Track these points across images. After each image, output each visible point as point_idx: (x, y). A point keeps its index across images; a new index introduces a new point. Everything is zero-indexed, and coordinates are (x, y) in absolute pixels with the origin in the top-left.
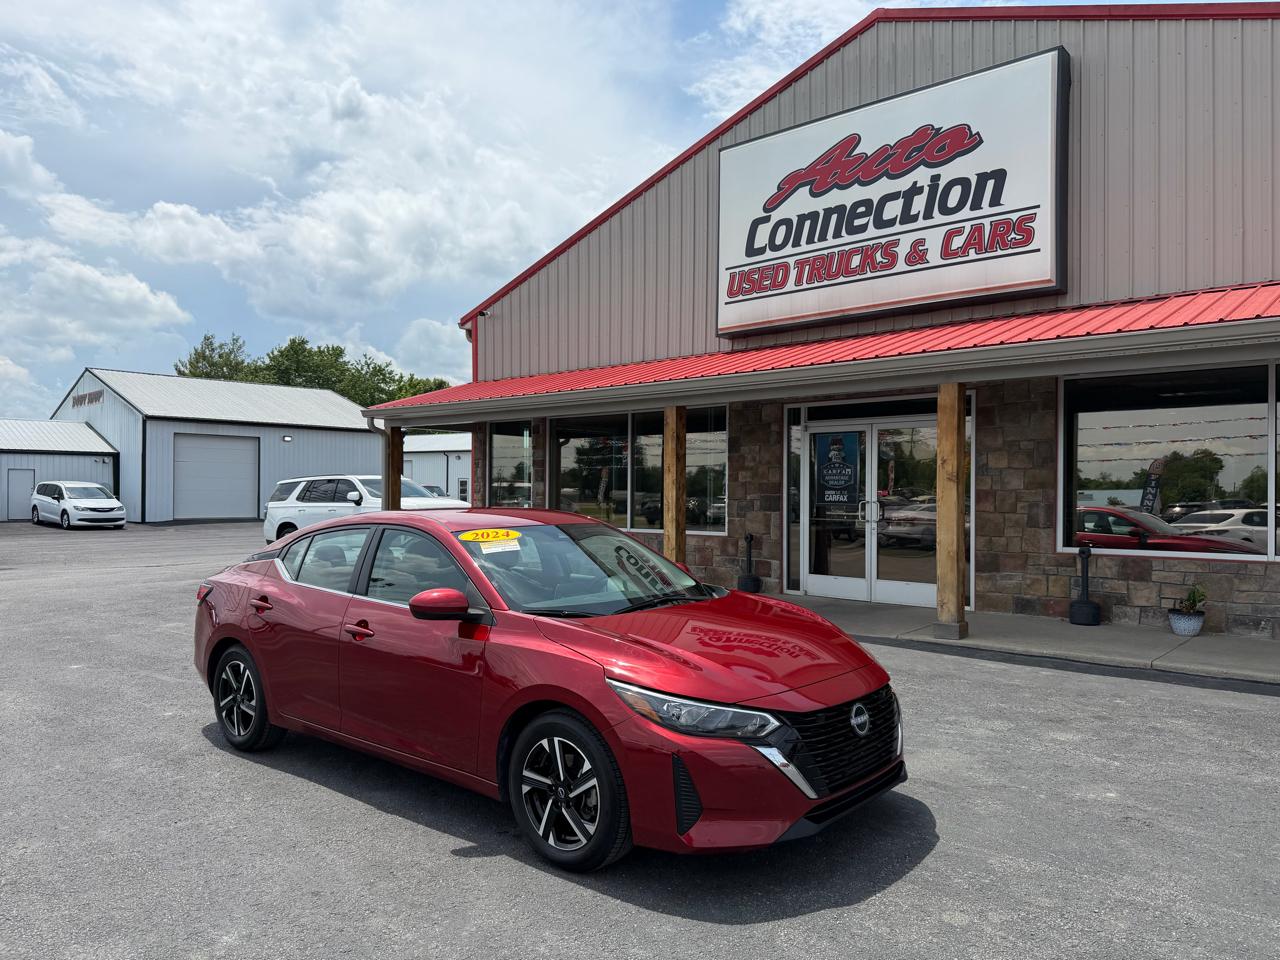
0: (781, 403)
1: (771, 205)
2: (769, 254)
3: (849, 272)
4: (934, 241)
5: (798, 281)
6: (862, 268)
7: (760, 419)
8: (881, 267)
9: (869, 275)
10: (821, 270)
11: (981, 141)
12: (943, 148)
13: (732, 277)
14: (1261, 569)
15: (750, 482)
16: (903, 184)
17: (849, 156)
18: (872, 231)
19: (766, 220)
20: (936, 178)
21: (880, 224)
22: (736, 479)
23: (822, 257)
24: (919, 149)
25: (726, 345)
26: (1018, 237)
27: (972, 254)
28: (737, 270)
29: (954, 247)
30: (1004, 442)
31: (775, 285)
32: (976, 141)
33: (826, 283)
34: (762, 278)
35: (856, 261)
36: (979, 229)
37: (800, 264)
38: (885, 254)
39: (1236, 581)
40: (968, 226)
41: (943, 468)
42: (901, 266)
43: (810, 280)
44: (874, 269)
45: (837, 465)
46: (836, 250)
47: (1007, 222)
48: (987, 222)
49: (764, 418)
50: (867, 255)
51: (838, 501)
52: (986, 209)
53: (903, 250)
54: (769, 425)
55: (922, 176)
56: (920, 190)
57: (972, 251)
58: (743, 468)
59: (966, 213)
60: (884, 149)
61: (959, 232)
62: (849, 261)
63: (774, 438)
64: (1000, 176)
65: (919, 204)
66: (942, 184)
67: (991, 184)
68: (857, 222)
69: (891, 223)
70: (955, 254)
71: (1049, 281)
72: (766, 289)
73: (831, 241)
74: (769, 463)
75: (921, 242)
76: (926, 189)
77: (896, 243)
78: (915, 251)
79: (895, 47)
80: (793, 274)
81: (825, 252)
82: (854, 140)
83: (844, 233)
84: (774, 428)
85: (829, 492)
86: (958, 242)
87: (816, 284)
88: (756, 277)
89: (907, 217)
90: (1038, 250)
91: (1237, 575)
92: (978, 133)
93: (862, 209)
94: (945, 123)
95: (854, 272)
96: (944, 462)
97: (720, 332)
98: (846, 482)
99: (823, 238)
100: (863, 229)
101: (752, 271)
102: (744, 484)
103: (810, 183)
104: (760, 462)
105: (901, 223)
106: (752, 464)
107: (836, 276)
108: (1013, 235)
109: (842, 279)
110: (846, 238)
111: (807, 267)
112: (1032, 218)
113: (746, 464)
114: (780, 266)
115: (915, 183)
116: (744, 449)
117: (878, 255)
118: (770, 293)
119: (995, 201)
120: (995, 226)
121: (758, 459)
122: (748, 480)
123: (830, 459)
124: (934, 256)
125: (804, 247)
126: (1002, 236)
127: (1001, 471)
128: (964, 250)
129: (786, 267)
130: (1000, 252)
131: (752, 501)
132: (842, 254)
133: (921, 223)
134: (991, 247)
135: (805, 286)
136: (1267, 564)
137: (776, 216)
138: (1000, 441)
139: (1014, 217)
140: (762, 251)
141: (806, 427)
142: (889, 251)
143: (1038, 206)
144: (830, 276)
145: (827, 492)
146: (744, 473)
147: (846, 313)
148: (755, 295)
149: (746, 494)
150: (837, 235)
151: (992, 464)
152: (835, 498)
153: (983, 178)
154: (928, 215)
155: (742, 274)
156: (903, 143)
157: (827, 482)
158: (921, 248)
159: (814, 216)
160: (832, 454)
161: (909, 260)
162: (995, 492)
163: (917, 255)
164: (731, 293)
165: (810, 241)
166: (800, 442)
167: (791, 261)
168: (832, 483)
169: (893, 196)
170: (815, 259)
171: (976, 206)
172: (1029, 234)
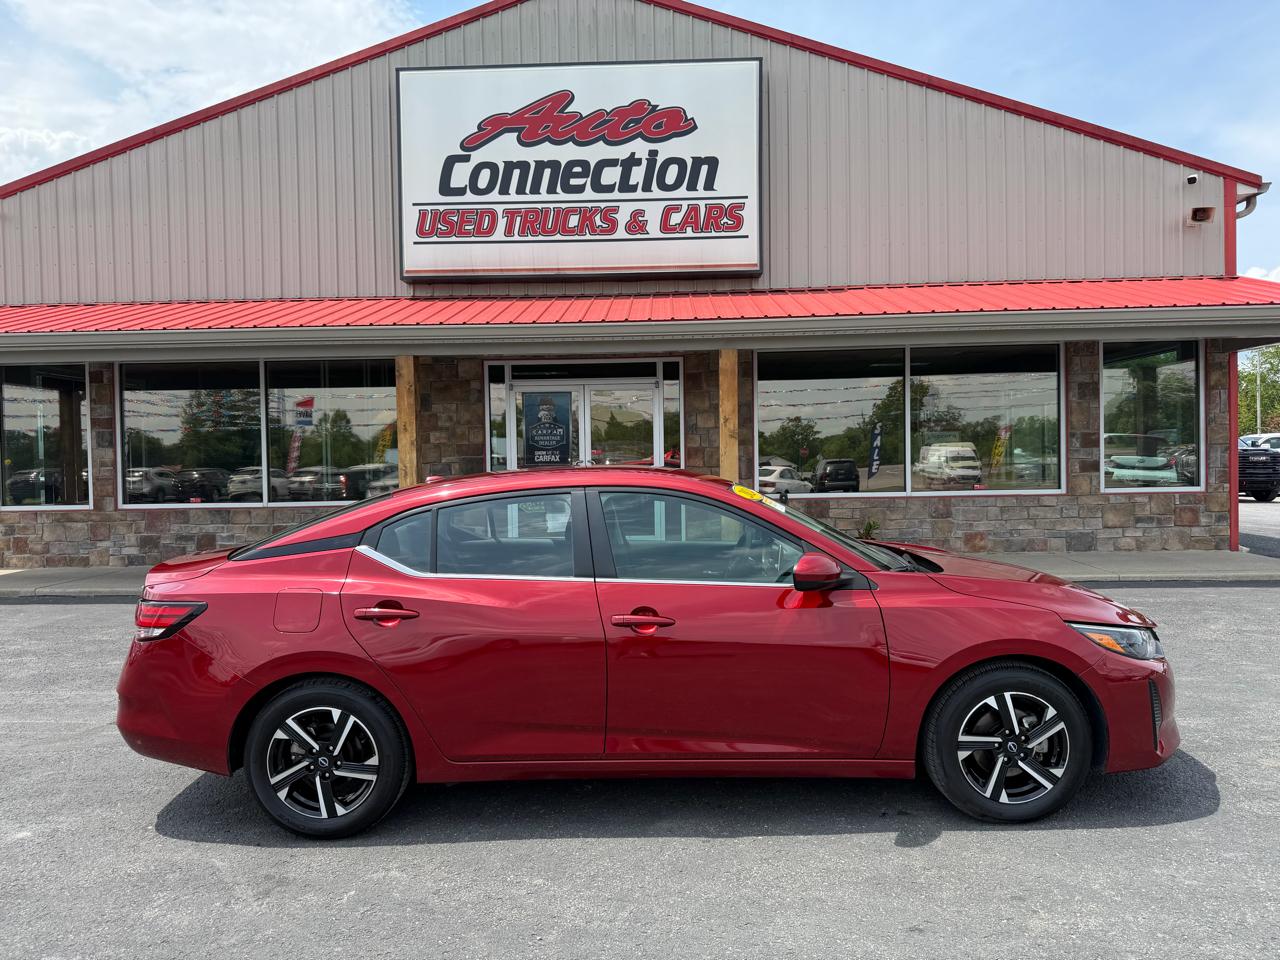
0: (481, 360)
1: (471, 144)
2: (469, 197)
3: (566, 231)
4: (653, 214)
5: (509, 231)
6: (580, 229)
7: (457, 375)
8: (601, 231)
9: (588, 237)
10: (534, 224)
11: (695, 127)
12: (658, 126)
13: (423, 215)
14: (903, 502)
15: (444, 444)
16: (621, 152)
17: (562, 111)
18: (589, 193)
19: (466, 159)
20: (653, 154)
21: (598, 187)
22: (427, 441)
23: (535, 211)
24: (637, 121)
25: (406, 290)
26: (730, 222)
27: (689, 232)
28: (429, 208)
29: (673, 222)
30: (710, 405)
31: (479, 232)
32: (690, 127)
33: (541, 238)
34: (463, 221)
35: (574, 221)
36: (694, 209)
37: (511, 215)
38: (605, 218)
39: (888, 512)
40: (685, 204)
41: (726, 426)
42: (621, 233)
43: (522, 232)
44: (593, 231)
45: (547, 425)
46: (552, 206)
47: (720, 207)
48: (702, 204)
49: (461, 374)
50: (586, 217)
51: (550, 462)
52: (701, 192)
53: (623, 217)
54: (468, 382)
55: (640, 148)
56: (638, 162)
57: (689, 229)
58: (436, 428)
59: (682, 192)
60: (599, 114)
61: (677, 209)
62: (566, 220)
63: (474, 397)
64: (713, 163)
65: (637, 175)
66: (660, 160)
67: (704, 169)
68: (574, 182)
69: (610, 189)
70: (673, 229)
71: (755, 265)
72: (467, 233)
73: (544, 195)
74: (469, 422)
75: (641, 212)
76: (644, 163)
77: (616, 210)
78: (635, 221)
79: (595, 12)
80: (502, 223)
81: (539, 206)
82: (566, 97)
83: (559, 189)
84: (475, 385)
85: (540, 453)
86: (676, 219)
87: (530, 238)
88: (455, 219)
89: (625, 186)
90: (747, 237)
91: (889, 508)
92: (692, 119)
93: (578, 169)
94: (663, 102)
95: (571, 232)
96: (726, 420)
97: (405, 275)
98: (558, 442)
99: (535, 190)
100: (580, 189)
101: (452, 212)
102: (437, 446)
103: (519, 130)
104: (458, 422)
105: (620, 190)
106: (448, 424)
107: (552, 232)
108: (725, 220)
109: (558, 237)
110: (561, 196)
111: (519, 219)
112: (741, 207)
113: (440, 424)
114: (484, 212)
115: (633, 154)
116: (437, 408)
117: (598, 218)
118: (473, 239)
119: (709, 186)
120: (710, 209)
121: (455, 419)
122: (443, 441)
123: (540, 419)
124: (653, 228)
125: (513, 196)
126: (716, 219)
127: (708, 430)
128: (682, 226)
129: (493, 215)
130: (714, 234)
131: (449, 465)
132: (558, 211)
133: (639, 194)
134: (706, 228)
135: (516, 237)
136: (907, 499)
137: (477, 157)
138: (707, 404)
139: (726, 203)
140: (461, 192)
141: (511, 386)
142: (609, 215)
143: (746, 197)
144: (545, 232)
145: (537, 453)
146: (438, 434)
147: (562, 272)
148: (454, 239)
149: (440, 456)
150: (551, 190)
151: (700, 424)
152: (547, 458)
153: (698, 162)
154: (647, 188)
155: (435, 213)
156: (619, 112)
157: (537, 442)
158: (640, 219)
159: (524, 166)
160: (541, 414)
161: (629, 228)
162: (704, 448)
163: (637, 225)
164: (421, 232)
165: (520, 190)
166: (503, 400)
167: (499, 209)
168: (542, 443)
169: (612, 163)
170: (528, 211)
171: (692, 187)
172: (738, 223)
